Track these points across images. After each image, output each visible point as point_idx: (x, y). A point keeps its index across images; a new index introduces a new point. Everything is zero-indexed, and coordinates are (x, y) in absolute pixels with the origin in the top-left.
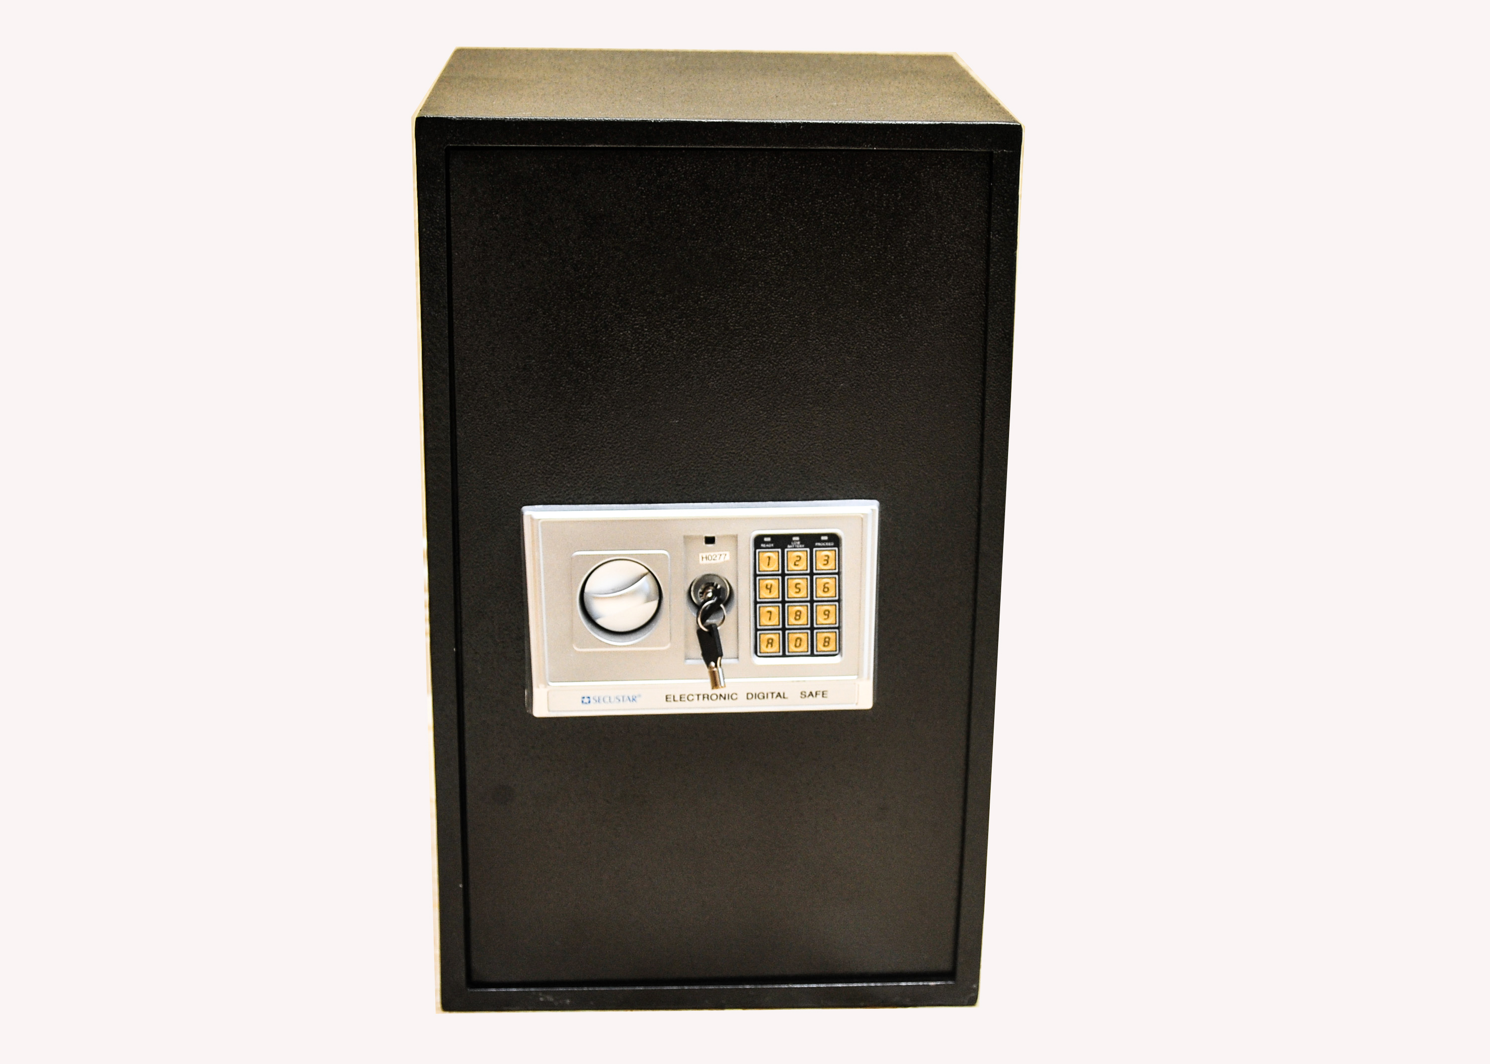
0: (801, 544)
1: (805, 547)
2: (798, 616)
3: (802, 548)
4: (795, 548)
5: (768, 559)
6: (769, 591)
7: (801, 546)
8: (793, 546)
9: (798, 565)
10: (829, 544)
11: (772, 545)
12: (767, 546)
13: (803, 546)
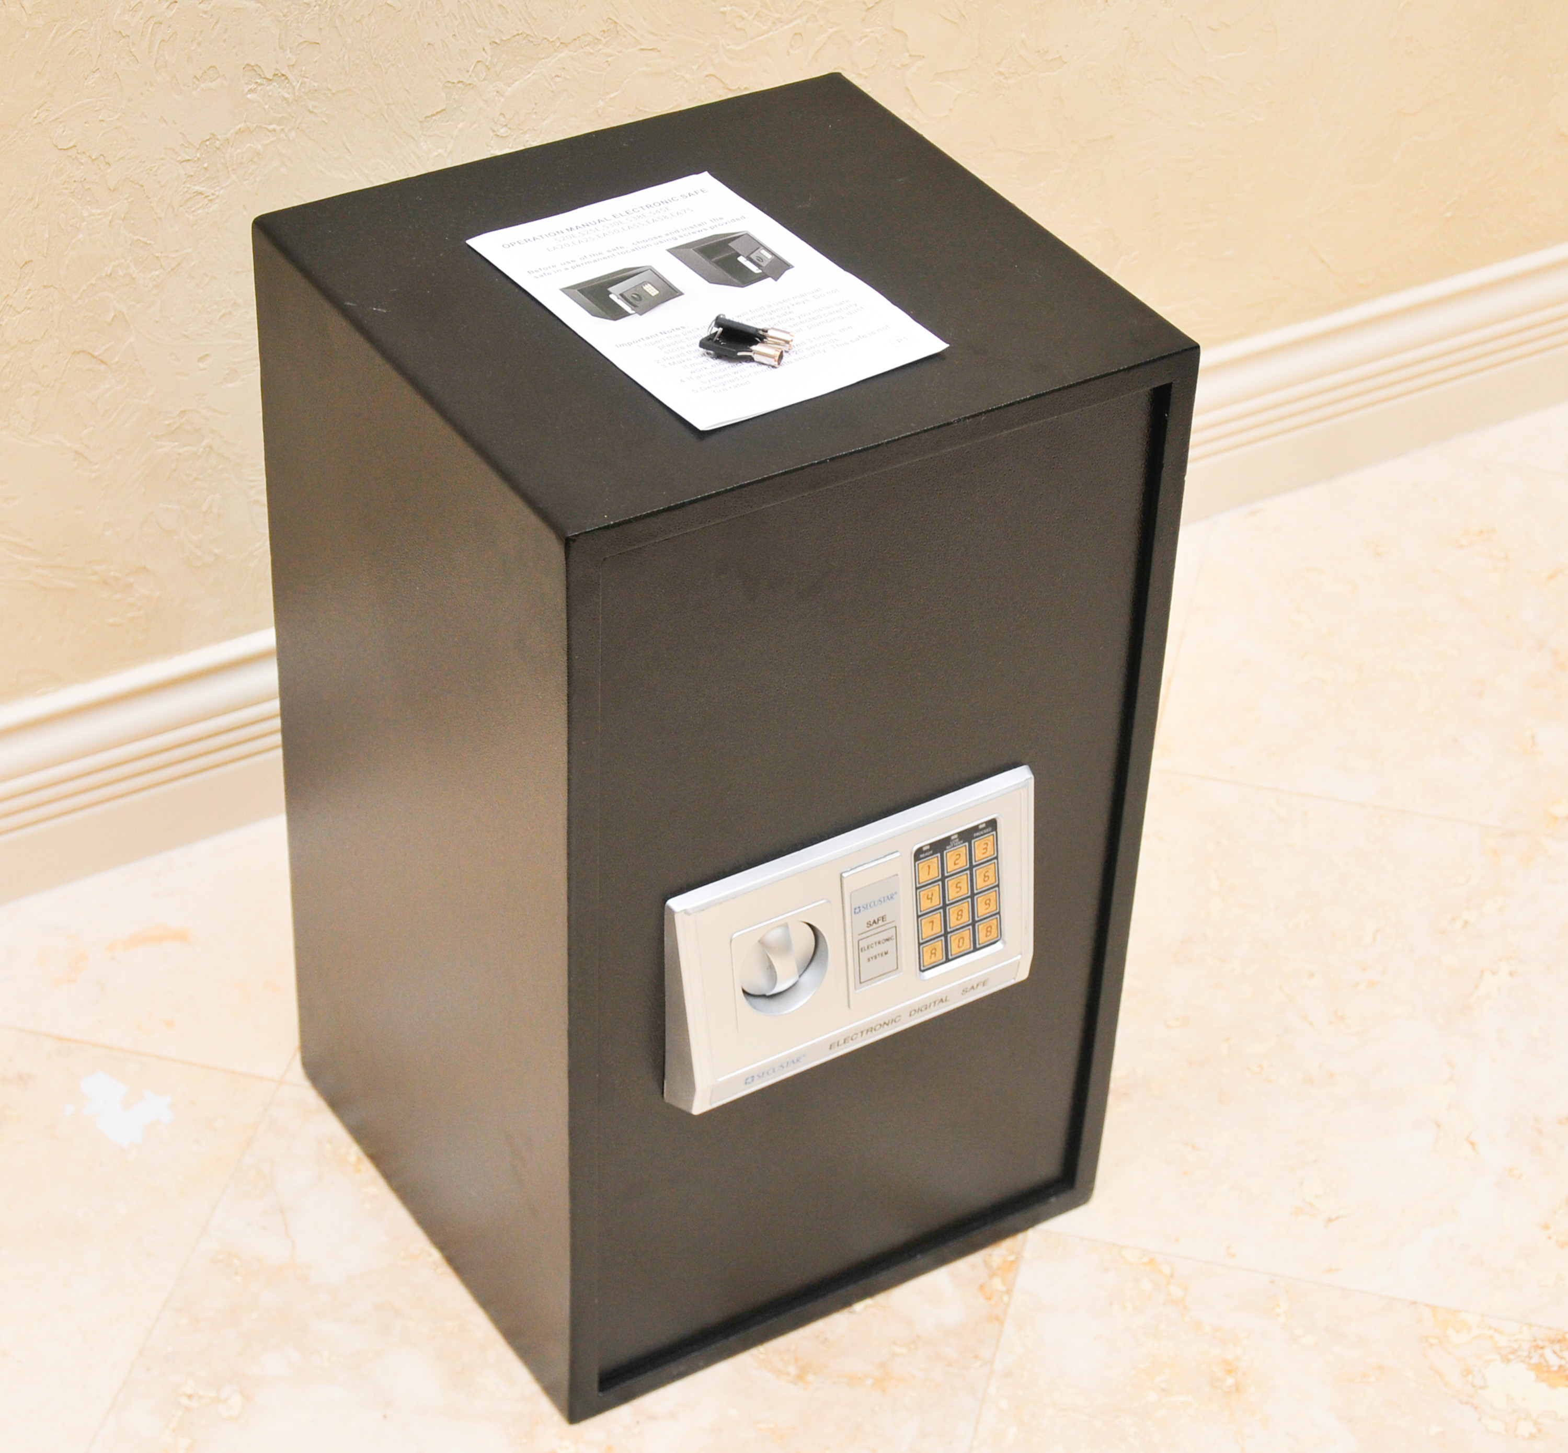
0: (960, 840)
1: (964, 842)
2: (958, 916)
3: (961, 844)
4: (954, 846)
5: (928, 868)
6: (930, 901)
7: (959, 843)
8: (952, 845)
9: (958, 864)
10: (987, 830)
11: (931, 852)
12: (926, 854)
13: (962, 842)
